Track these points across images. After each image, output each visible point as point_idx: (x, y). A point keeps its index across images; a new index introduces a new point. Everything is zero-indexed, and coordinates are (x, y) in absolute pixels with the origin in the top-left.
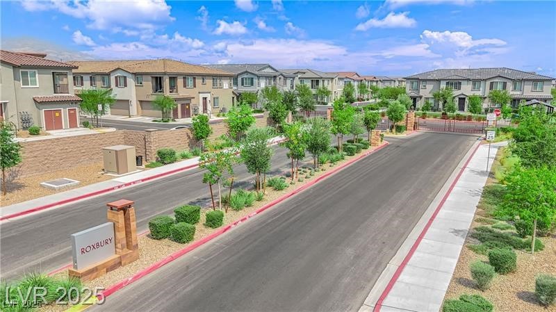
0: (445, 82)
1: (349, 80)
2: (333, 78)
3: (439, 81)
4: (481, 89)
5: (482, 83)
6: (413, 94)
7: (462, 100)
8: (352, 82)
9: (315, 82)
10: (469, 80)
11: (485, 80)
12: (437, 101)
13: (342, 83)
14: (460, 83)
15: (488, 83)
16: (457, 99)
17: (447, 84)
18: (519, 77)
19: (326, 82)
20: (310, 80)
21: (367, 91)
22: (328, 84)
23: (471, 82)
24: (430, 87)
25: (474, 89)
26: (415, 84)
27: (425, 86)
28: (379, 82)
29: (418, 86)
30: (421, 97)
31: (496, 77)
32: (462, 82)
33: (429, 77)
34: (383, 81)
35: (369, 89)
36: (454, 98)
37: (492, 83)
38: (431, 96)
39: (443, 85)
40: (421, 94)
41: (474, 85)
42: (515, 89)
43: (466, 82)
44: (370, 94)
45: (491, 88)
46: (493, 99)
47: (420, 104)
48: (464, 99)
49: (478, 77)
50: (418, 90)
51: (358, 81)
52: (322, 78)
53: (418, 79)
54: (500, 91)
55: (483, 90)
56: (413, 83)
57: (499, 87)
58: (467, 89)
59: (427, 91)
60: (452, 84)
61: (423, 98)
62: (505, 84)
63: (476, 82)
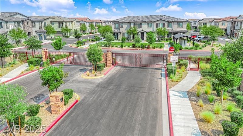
0: (133, 24)
1: (83, 22)
2: (72, 22)
3: (130, 23)
4: (152, 27)
5: (152, 24)
6: (116, 31)
7: (142, 34)
8: (86, 24)
9: (60, 24)
10: (145, 22)
11: (154, 22)
12: (129, 35)
13: (79, 24)
14: (141, 24)
15: (155, 24)
16: (140, 33)
17: (134, 24)
18: (171, 20)
19: (68, 24)
20: (57, 23)
21: (95, 28)
22: (70, 25)
23: (147, 23)
24: (125, 26)
25: (148, 27)
26: (117, 25)
27: (122, 26)
28: (103, 23)
29: (119, 26)
30: (120, 33)
31: (159, 20)
32: (142, 23)
33: (124, 21)
34: (105, 22)
35: (96, 27)
36: (138, 33)
37: (157, 24)
38: (126, 32)
39: (132, 26)
40: (120, 31)
41: (148, 25)
42: (169, 26)
43: (144, 23)
44: (97, 29)
45: (157, 27)
46: (159, 33)
47: (120, 37)
48: (144, 33)
49: (150, 20)
50: (118, 28)
51: (89, 22)
52: (64, 21)
53: (118, 22)
54: (162, 28)
55: (153, 28)
56: (115, 24)
57: (161, 26)
58: (144, 28)
59: (124, 29)
60: (136, 24)
61: (122, 34)
62: (164, 24)
63: (149, 23)
